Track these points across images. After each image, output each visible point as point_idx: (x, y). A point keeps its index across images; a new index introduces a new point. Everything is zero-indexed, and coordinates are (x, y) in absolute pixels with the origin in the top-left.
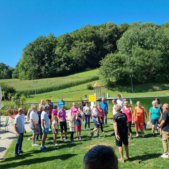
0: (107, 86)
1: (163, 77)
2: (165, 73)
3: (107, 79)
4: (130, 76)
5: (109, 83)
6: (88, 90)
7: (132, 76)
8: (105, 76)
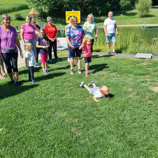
0: (39, 16)
1: (94, 9)
2: (96, 5)
3: (40, 8)
4: (65, 6)
5: (41, 13)
6: (17, 21)
7: (66, 6)
8: (37, 4)
